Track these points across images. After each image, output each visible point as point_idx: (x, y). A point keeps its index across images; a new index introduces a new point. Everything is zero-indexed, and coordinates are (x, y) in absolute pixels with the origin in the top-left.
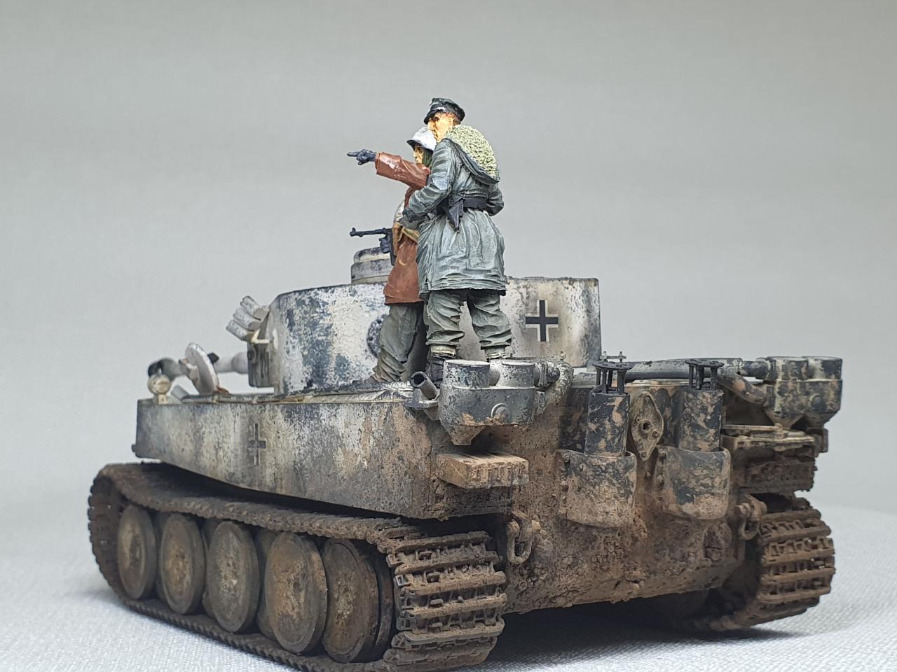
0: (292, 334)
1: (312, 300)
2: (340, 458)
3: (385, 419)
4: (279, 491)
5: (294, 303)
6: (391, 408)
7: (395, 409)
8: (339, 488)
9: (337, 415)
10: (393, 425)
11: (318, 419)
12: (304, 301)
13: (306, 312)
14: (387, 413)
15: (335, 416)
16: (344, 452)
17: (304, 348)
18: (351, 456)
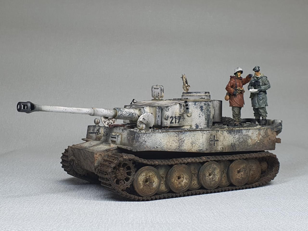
0: (202, 112)
1: (208, 104)
2: (250, 141)
3: (265, 132)
4: (224, 151)
5: (204, 104)
6: (267, 129)
7: (268, 129)
8: (249, 147)
9: (249, 132)
10: (267, 133)
11: (242, 133)
12: (206, 104)
13: (206, 107)
14: (266, 131)
15: (248, 132)
16: (251, 140)
17: (206, 116)
18: (253, 140)
